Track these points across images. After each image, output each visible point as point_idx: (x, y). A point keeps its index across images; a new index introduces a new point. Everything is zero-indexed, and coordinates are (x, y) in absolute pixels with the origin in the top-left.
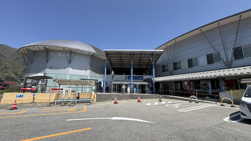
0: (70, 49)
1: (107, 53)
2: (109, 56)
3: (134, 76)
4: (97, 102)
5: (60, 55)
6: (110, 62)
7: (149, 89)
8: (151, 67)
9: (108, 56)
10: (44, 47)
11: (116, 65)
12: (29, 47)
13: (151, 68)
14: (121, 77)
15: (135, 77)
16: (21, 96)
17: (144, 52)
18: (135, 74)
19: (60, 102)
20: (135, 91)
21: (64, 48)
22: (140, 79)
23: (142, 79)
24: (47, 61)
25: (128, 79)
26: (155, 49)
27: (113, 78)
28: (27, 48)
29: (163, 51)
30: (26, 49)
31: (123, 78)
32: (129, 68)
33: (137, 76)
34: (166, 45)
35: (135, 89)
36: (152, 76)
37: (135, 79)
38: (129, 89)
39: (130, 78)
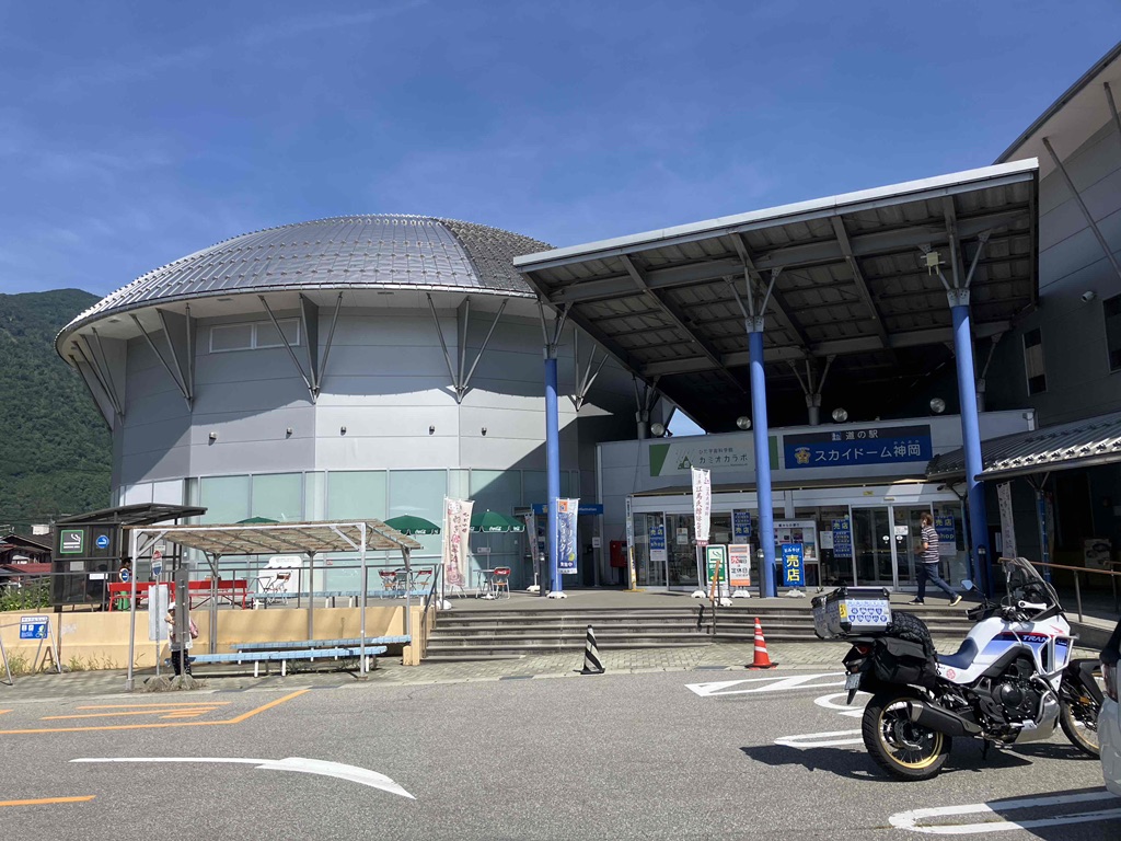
0: (302, 296)
1: (550, 278)
2: (570, 296)
3: (843, 434)
5: (254, 345)
7: (960, 547)
8: (1004, 326)
9: (559, 297)
10: (159, 310)
12: (94, 324)
13: (1005, 334)
14: (722, 455)
15: (851, 436)
16: (41, 629)
17: (841, 212)
18: (845, 415)
19: (243, 662)
20: (793, 575)
21: (262, 298)
22: (900, 450)
23: (915, 449)
24: (192, 400)
25: (788, 466)
27: (655, 468)
28: (87, 330)
30: (83, 336)
31: (742, 462)
32: (792, 364)
33: (867, 431)
34: (1106, 85)
35: (790, 554)
36: (1025, 417)
37: (852, 454)
38: (741, 562)
39: (802, 453)
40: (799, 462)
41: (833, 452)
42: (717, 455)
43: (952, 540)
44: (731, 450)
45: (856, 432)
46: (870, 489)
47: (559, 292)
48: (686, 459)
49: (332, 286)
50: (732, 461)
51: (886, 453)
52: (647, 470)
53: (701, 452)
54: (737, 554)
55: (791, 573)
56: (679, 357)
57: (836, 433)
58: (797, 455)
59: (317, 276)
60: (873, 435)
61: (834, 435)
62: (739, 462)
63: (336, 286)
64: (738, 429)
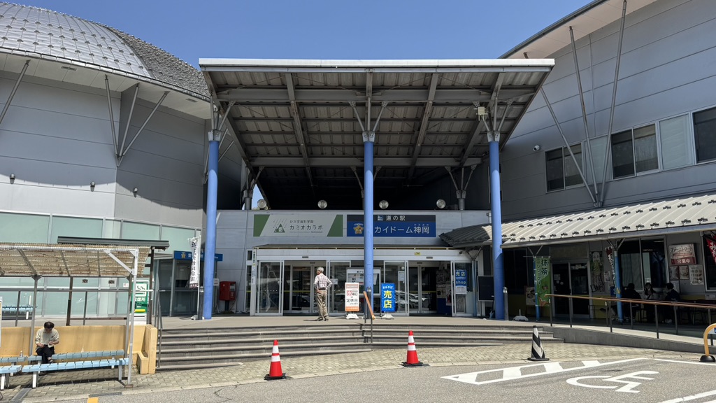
1: (220, 80)
2: (232, 96)
3: (385, 217)
4: (165, 375)
6: (240, 134)
7: (469, 289)
8: (478, 161)
9: (225, 96)
11: (273, 150)
13: (478, 166)
14: (306, 224)
15: (389, 218)
17: (439, 71)
18: (387, 204)
20: (387, 304)
22: (417, 229)
23: (426, 229)
25: (349, 235)
26: (506, 56)
27: (258, 231)
29: (551, 67)
31: (319, 230)
32: (354, 169)
33: (399, 216)
34: (571, 27)
35: (386, 290)
36: (488, 215)
37: (389, 230)
38: (354, 294)
39: (359, 227)
40: (356, 233)
41: (377, 228)
42: (302, 224)
43: (465, 285)
44: (312, 222)
45: (392, 216)
46: (418, 251)
47: (226, 92)
48: (281, 226)
49: (23, 53)
50: (313, 229)
51: (409, 231)
52: (251, 232)
53: (291, 222)
54: (351, 289)
55: (387, 303)
56: (279, 155)
57: (381, 216)
58: (355, 228)
59: (6, 42)
60: (402, 218)
61: (379, 217)
62: (317, 230)
63: (27, 54)
64: (318, 208)
